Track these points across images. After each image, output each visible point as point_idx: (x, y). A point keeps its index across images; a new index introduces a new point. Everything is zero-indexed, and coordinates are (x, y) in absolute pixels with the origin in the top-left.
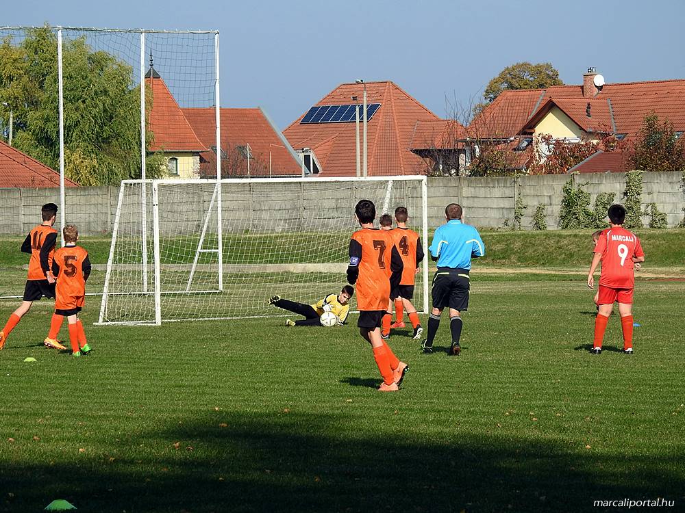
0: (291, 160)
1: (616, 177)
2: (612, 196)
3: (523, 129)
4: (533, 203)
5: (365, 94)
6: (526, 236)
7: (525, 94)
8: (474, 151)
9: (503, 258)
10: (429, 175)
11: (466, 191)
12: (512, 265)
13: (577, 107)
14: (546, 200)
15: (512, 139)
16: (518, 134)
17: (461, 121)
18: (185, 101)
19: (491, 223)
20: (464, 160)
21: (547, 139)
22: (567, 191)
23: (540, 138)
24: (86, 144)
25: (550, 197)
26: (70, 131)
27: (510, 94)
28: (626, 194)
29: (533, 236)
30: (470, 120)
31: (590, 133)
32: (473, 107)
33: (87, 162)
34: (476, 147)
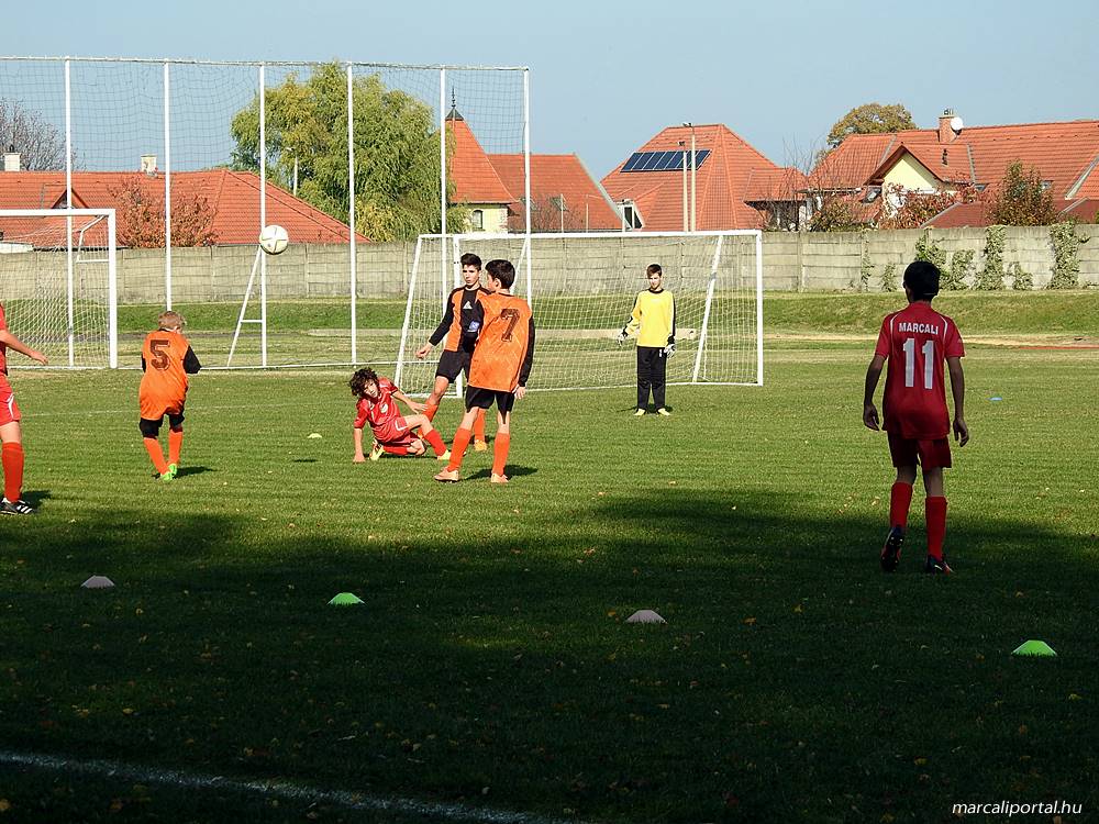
0: (610, 212)
1: (974, 233)
2: (970, 254)
3: (872, 178)
4: (882, 261)
5: (693, 138)
6: (874, 299)
7: (874, 139)
8: (816, 203)
9: (848, 323)
10: (765, 229)
11: (807, 248)
12: (859, 332)
13: (932, 153)
14: (897, 259)
15: (857, 189)
16: (866, 184)
17: (801, 169)
18: (491, 145)
19: (835, 284)
20: (805, 214)
21: (898, 190)
22: (921, 248)
23: (890, 189)
24: (381, 194)
25: (901, 255)
26: (362, 180)
27: (857, 138)
28: (986, 251)
29: (882, 299)
30: (812, 168)
31: (947, 183)
32: (815, 154)
33: (381, 215)
34: (818, 198)
